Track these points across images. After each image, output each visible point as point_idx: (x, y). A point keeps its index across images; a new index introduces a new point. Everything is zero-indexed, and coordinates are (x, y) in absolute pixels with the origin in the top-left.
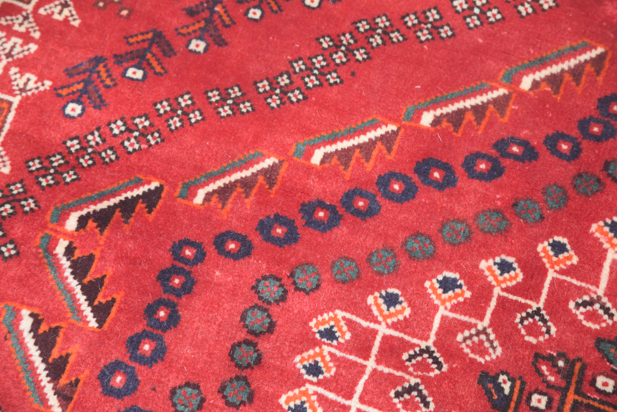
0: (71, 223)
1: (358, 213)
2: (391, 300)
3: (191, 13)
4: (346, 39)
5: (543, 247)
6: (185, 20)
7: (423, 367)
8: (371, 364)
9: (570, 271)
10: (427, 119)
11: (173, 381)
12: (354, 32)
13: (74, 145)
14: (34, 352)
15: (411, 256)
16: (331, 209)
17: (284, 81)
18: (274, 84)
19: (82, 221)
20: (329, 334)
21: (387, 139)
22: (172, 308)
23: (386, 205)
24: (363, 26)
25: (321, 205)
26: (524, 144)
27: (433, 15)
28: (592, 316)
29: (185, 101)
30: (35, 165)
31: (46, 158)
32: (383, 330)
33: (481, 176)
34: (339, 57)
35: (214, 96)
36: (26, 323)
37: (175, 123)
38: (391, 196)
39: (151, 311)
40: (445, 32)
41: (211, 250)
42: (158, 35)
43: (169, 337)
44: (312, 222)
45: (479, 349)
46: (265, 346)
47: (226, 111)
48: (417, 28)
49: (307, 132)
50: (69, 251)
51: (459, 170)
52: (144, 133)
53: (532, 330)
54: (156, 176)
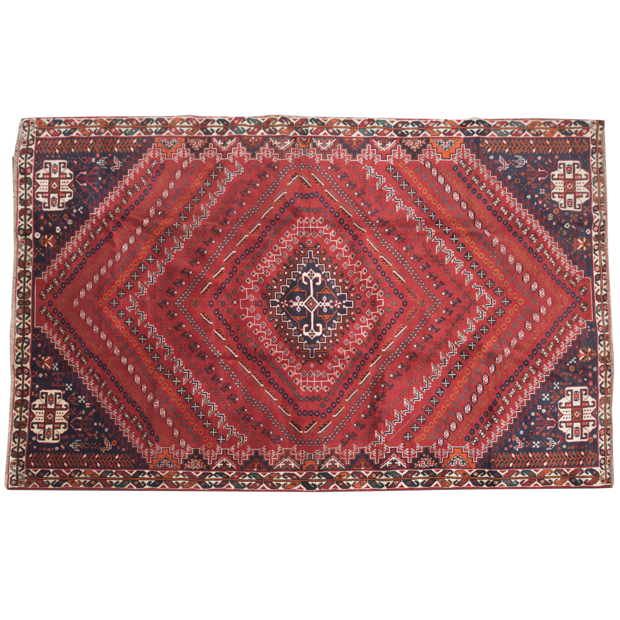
0: (301, 432)
1: (283, 391)
2: (296, 381)
3: (256, 429)
4: (251, 402)
5: (278, 362)
6: (258, 429)
7: (305, 373)
8: (307, 381)
9: (281, 357)
10: (262, 385)
11: (321, 408)
12: (250, 402)
13: (288, 437)
14: (324, 429)
15: (287, 381)
16: (284, 395)
17: (263, 410)
18: (265, 411)
19: (300, 430)
20: (305, 388)
21: (268, 390)
22: (309, 412)
23: (280, 387)
24: (248, 401)
25: (284, 397)
26: (261, 369)
27: (242, 390)
28: (288, 352)
29: (274, 423)
30: (293, 442)
31: (292, 441)
32: (301, 381)
33: (270, 374)
34: (256, 402)
35: (271, 419)
36: (320, 432)
37: (278, 423)
38: (278, 386)
39: (311, 415)
40: (244, 387)
41: (298, 410)
42: (262, 433)
43: (314, 411)
44: (287, 397)
45: (299, 366)
46: (310, 397)
47: (273, 416)
48: (245, 392)
49: (272, 403)
50: (306, 430)
51: (270, 378)
52: (282, 427)
53: (293, 360)
54: (288, 423)
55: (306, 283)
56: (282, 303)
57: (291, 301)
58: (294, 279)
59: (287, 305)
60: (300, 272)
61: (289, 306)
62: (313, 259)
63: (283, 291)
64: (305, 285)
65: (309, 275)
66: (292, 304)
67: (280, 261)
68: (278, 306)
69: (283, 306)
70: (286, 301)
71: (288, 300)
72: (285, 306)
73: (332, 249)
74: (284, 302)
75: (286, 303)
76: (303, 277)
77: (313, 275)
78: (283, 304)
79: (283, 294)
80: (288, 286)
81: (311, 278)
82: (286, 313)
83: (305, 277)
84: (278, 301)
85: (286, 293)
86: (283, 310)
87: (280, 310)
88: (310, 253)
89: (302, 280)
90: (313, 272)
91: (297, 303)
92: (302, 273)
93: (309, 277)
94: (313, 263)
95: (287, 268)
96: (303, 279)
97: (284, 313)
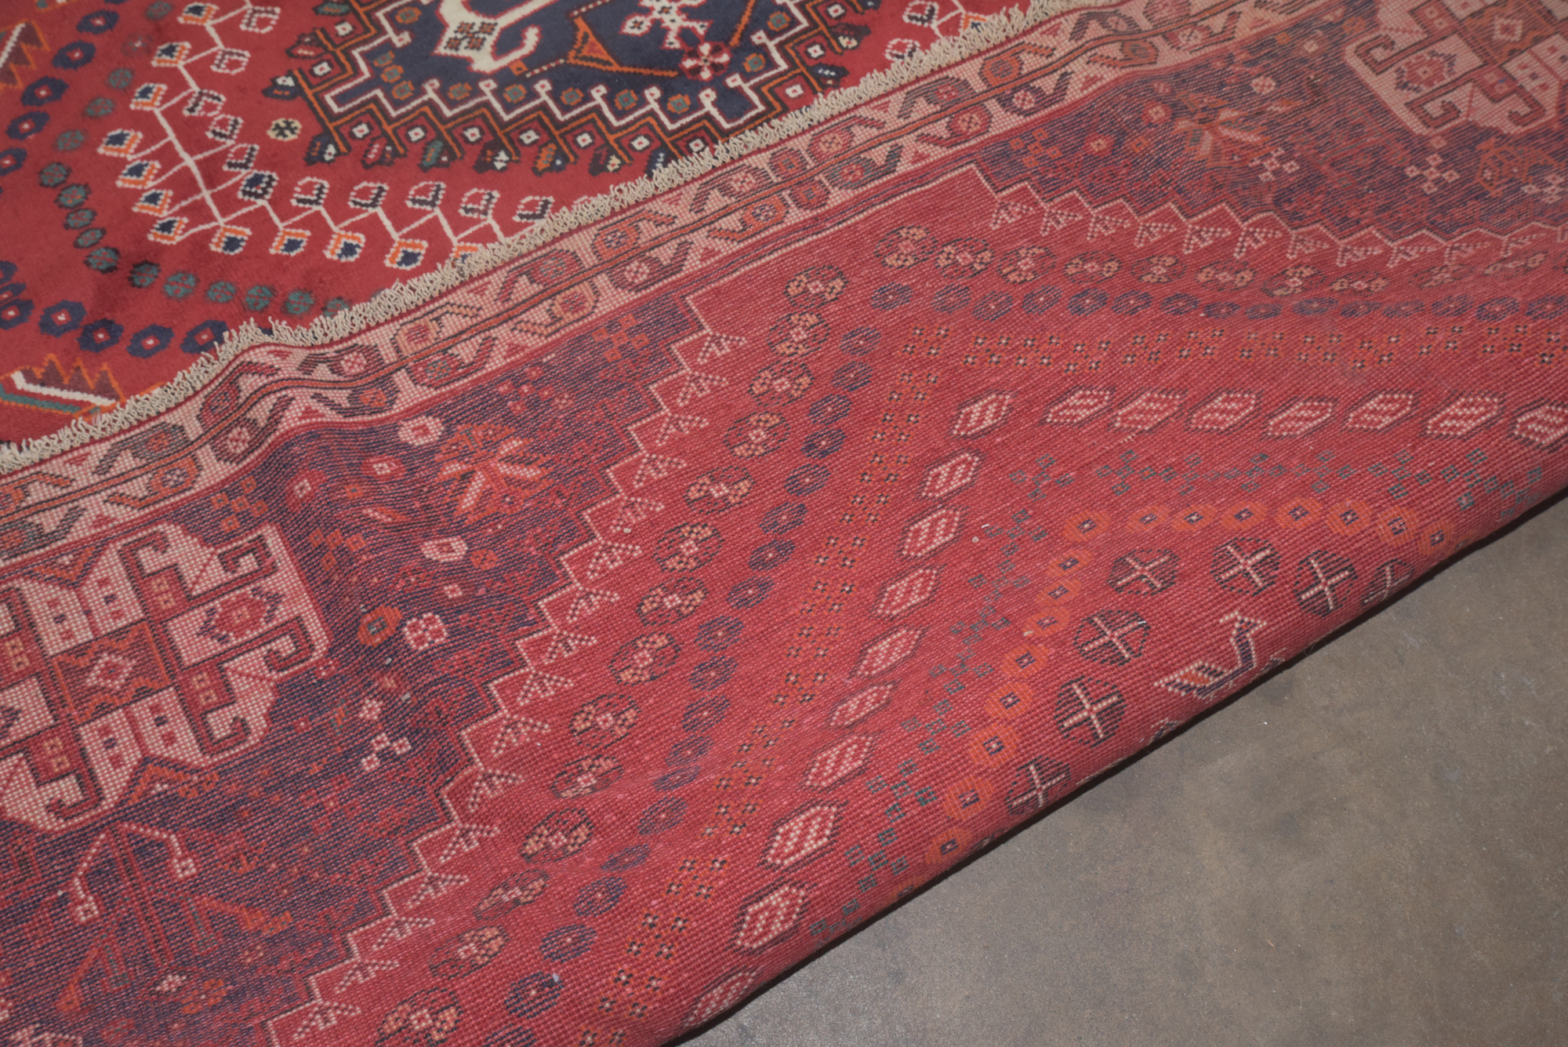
55: (532, 37)
56: (706, 75)
57: (673, 42)
58: (543, 87)
59: (705, 48)
60: (487, 87)
61: (707, 37)
62: (376, 72)
63: (643, 102)
64: (540, 34)
65: (476, 45)
66: (685, 34)
67: (476, 199)
68: (734, 81)
69: (724, 58)
70: (689, 63)
71: (679, 55)
72: (716, 51)
73: (263, 23)
74: (697, 70)
75: (695, 54)
76: (504, 61)
77: (464, 28)
78: (714, 67)
79: (653, 93)
80: (598, 93)
81: (487, 29)
82: (750, 29)
83: (500, 50)
84: (708, 97)
85: (639, 85)
86: (747, 47)
87: (750, 62)
88: (340, 100)
89: (524, 59)
90: (450, 34)
91: (666, 18)
92: (482, 76)
93: (490, 40)
94: (397, 61)
95: (496, 146)
96: (516, 55)
97: (759, 37)
